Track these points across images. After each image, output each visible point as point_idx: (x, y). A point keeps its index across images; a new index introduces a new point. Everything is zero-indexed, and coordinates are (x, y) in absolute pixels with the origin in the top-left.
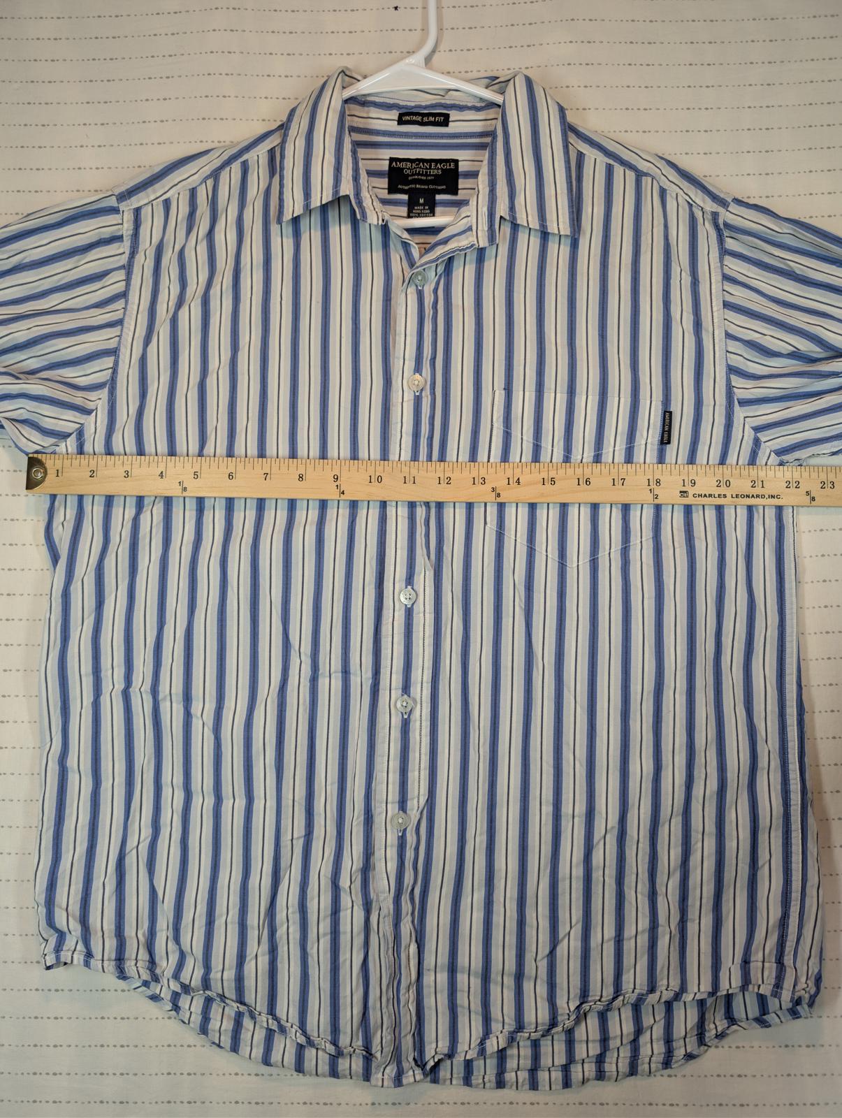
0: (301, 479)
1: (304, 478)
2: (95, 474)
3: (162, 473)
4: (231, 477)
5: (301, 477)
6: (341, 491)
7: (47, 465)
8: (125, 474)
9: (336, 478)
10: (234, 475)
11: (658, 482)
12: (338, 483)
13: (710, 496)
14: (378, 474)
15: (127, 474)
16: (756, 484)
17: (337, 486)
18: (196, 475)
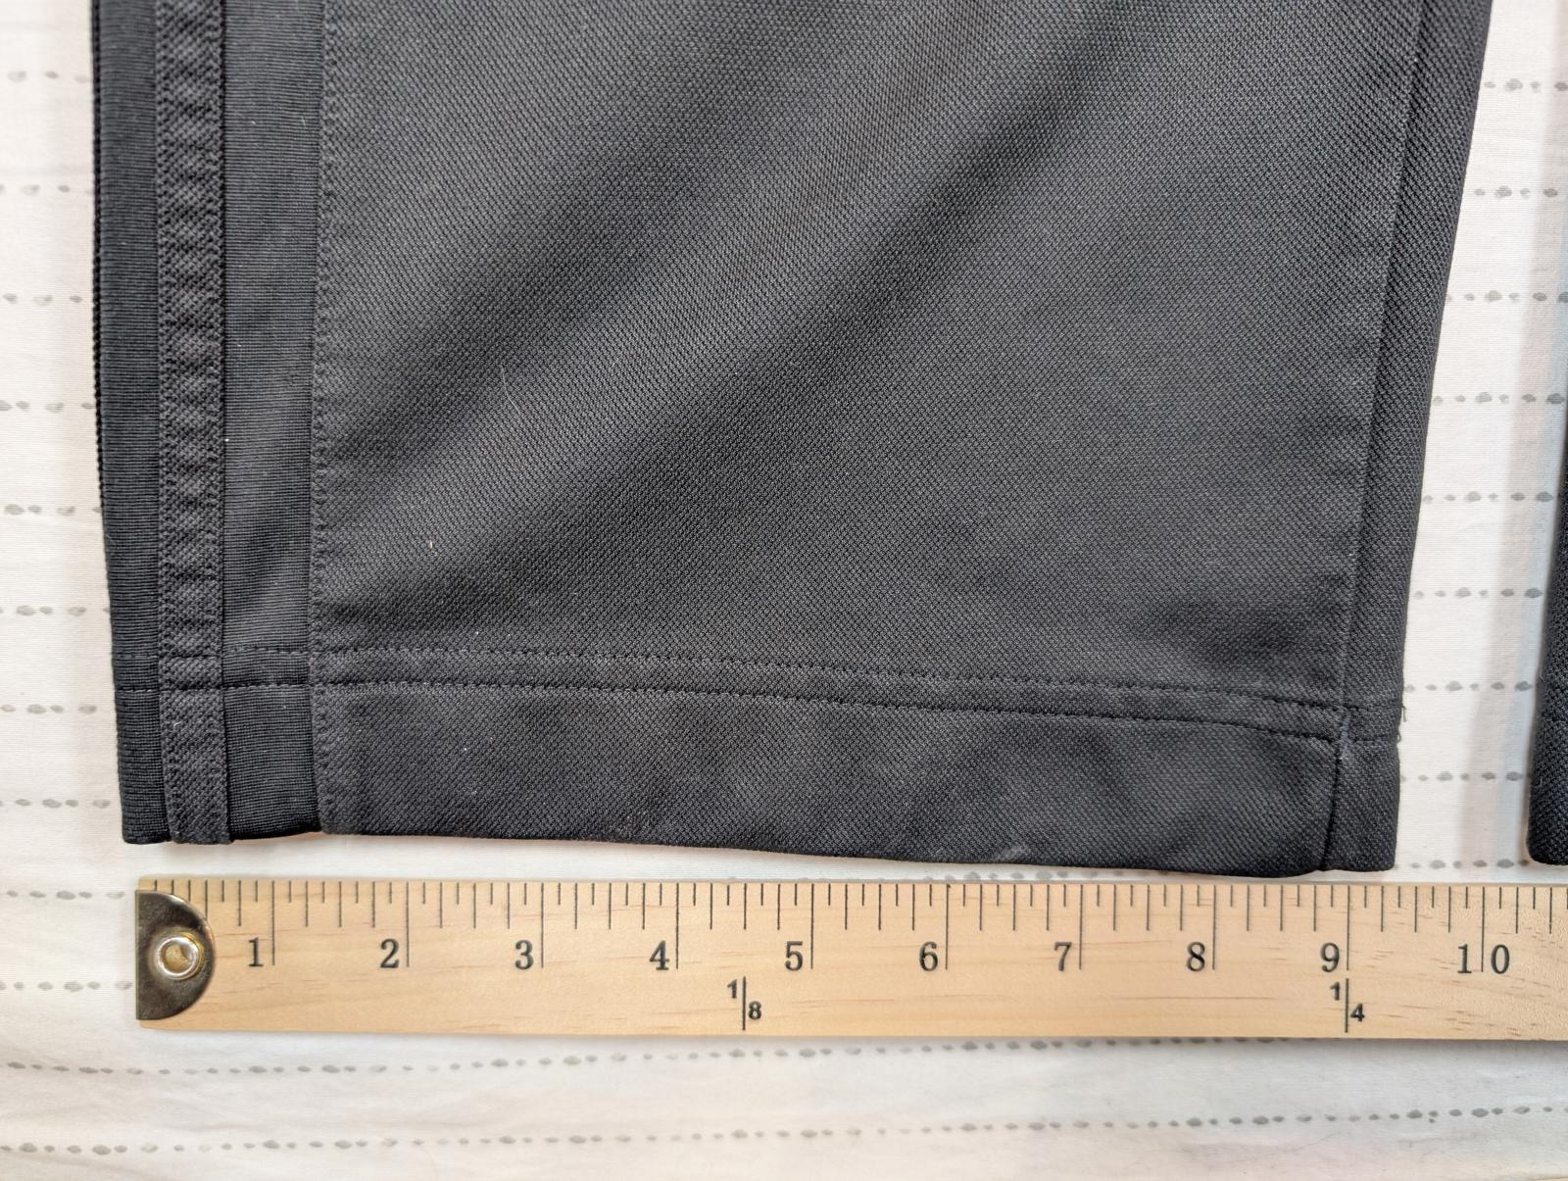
0: (1196, 963)
1: (1208, 957)
2: (399, 956)
3: (662, 948)
4: (929, 961)
5: (1197, 957)
6: (1353, 1007)
7: (210, 926)
8: (517, 955)
9: (1332, 959)
10: (940, 953)
12: (1339, 975)
14: (1492, 940)
15: (526, 956)
17: (1337, 987)
18: (794, 958)
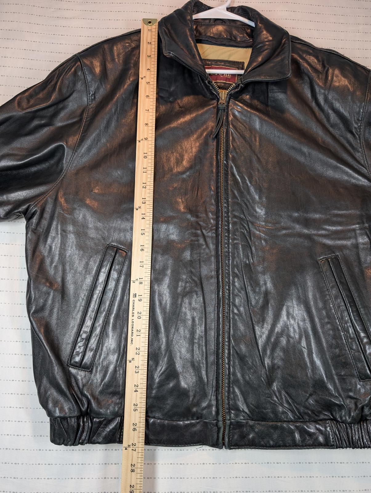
2: (149, 44)
3: (149, 70)
5: (147, 124)
6: (140, 141)
7: (153, 26)
9: (146, 139)
10: (148, 98)
11: (141, 283)
13: (133, 308)
14: (148, 156)
15: (149, 56)
16: (138, 332)
17: (143, 139)
18: (148, 83)
